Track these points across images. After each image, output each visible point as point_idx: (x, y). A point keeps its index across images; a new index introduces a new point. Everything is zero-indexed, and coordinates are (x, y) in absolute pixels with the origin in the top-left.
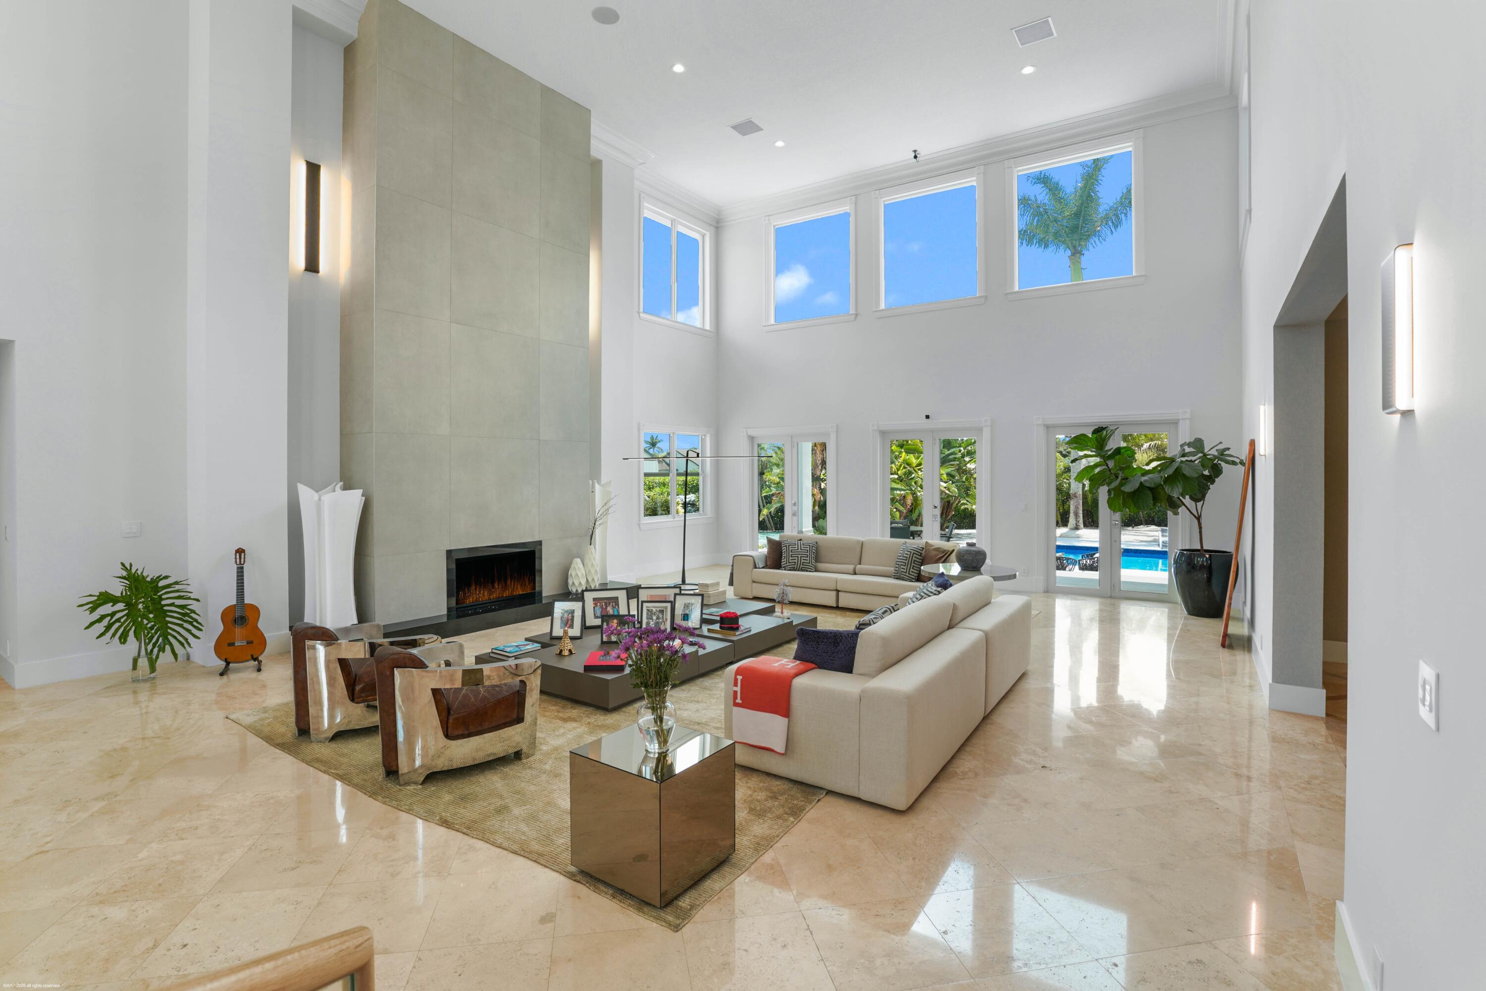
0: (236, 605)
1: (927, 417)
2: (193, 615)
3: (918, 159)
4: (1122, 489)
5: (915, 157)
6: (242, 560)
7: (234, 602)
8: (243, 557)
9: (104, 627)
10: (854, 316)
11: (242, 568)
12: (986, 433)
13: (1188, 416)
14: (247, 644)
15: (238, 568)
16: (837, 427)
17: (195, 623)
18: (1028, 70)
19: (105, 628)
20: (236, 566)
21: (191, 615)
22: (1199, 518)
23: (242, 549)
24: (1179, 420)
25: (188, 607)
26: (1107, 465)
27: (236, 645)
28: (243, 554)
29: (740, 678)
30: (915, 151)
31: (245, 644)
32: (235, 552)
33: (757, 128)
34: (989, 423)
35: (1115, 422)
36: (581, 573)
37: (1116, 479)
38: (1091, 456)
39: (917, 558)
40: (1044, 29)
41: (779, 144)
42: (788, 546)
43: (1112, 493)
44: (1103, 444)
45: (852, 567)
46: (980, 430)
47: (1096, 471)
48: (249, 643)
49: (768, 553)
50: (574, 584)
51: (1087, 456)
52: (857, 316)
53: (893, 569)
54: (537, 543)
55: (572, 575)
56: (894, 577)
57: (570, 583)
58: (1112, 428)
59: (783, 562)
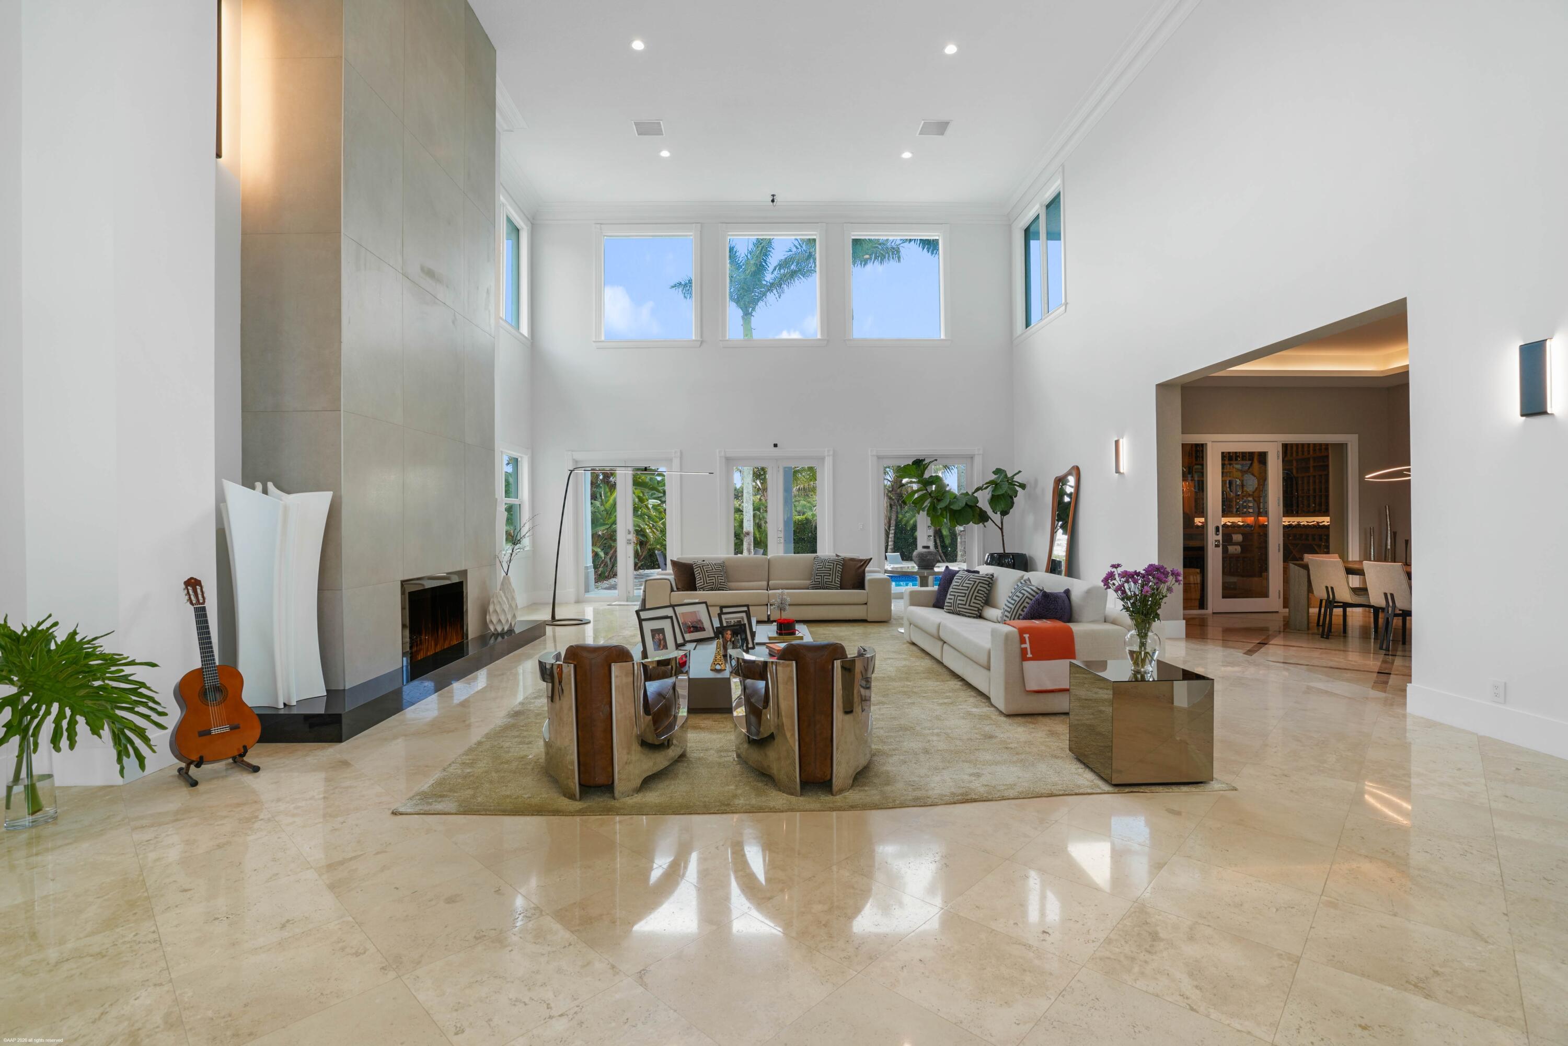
0: (202, 668)
1: (775, 445)
2: (142, 690)
3: (774, 203)
4: (952, 507)
5: (773, 201)
6: (200, 596)
7: (198, 665)
8: (199, 591)
9: (3, 726)
10: (699, 343)
11: (204, 609)
12: (828, 463)
13: (981, 452)
14: (231, 729)
15: (196, 610)
16: (681, 453)
17: (151, 704)
18: (907, 155)
19: (5, 729)
20: (192, 608)
21: (139, 690)
22: (1001, 529)
23: (196, 579)
24: (974, 455)
25: (130, 678)
26: (927, 490)
27: (213, 733)
28: (198, 587)
30: (773, 195)
31: (228, 730)
32: (183, 586)
33: (659, 132)
34: (831, 453)
35: (929, 456)
36: (506, 607)
37: (939, 501)
38: (914, 482)
39: (839, 568)
40: (941, 127)
41: (665, 154)
42: (701, 567)
43: (940, 511)
44: (923, 473)
45: (765, 583)
46: (822, 459)
47: (916, 496)
48: (234, 728)
49: (676, 576)
50: (500, 621)
51: (911, 482)
52: (702, 342)
53: (808, 582)
54: (464, 573)
55: (495, 611)
56: (813, 588)
57: (495, 621)
58: (926, 462)
59: (699, 583)
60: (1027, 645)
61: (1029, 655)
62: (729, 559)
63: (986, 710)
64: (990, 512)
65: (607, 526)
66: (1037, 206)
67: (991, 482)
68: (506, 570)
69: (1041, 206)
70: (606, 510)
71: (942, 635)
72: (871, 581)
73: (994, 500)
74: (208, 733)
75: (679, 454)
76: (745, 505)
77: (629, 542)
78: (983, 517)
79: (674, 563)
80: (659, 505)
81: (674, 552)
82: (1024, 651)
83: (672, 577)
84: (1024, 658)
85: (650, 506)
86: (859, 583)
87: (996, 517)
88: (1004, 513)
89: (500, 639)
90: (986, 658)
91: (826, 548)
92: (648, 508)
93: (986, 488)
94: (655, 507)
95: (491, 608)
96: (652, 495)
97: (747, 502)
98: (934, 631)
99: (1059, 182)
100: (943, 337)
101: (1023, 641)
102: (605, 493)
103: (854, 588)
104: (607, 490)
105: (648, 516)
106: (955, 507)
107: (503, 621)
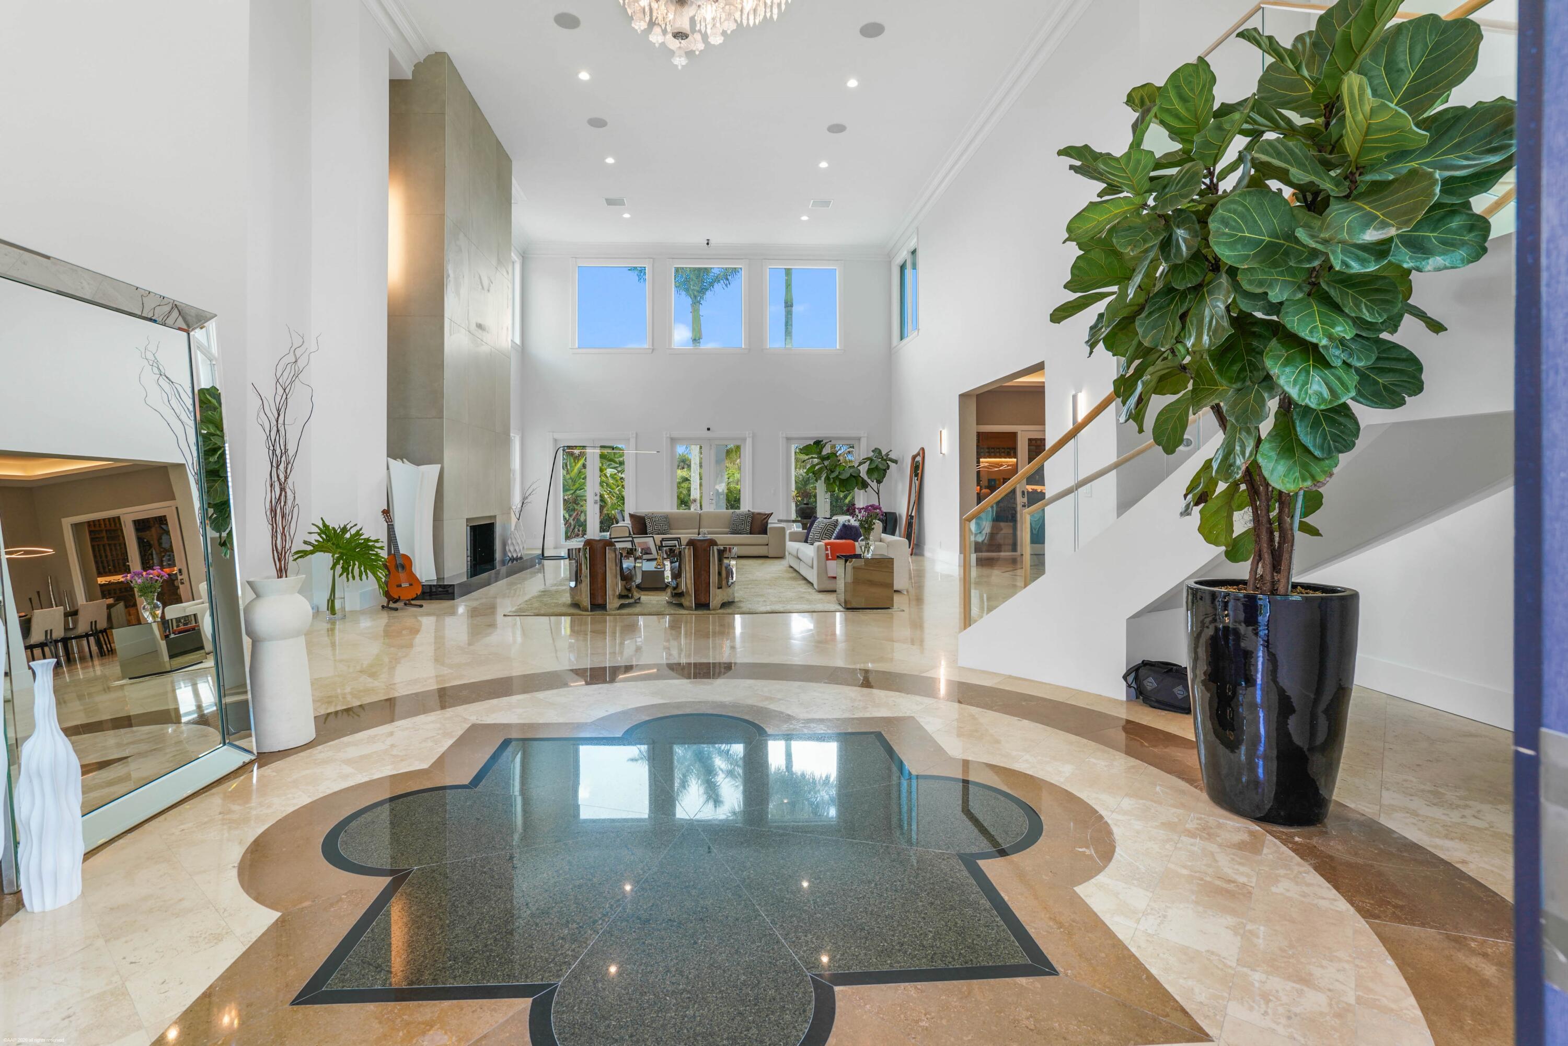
0: (395, 554)
1: (709, 429)
3: (709, 246)
5: (708, 244)
6: (390, 519)
8: (389, 516)
10: (651, 350)
11: (391, 525)
12: (749, 442)
13: (866, 435)
15: (388, 525)
16: (637, 434)
18: (805, 218)
22: (878, 494)
23: (386, 511)
24: (860, 438)
26: (824, 463)
27: (403, 586)
28: (388, 514)
29: (829, 547)
30: (708, 241)
31: (409, 586)
33: (623, 204)
34: (751, 435)
35: (826, 438)
36: (519, 541)
37: (832, 472)
38: (815, 458)
39: (749, 519)
40: (826, 203)
41: (627, 216)
42: (651, 518)
43: (832, 480)
44: (821, 451)
45: (696, 531)
46: (744, 440)
47: (817, 468)
48: (411, 585)
49: (632, 524)
50: (515, 550)
51: (812, 458)
52: (653, 350)
53: (728, 530)
54: (495, 517)
55: (512, 544)
56: (731, 534)
57: (512, 549)
58: (824, 442)
59: (649, 530)
60: (829, 552)
61: (830, 557)
62: (672, 514)
63: (810, 590)
64: (869, 481)
65: (572, 492)
66: (905, 253)
67: (868, 459)
68: (518, 517)
69: (908, 252)
70: (571, 478)
71: (800, 556)
72: (770, 528)
73: (870, 472)
74: (401, 586)
75: (634, 435)
76: (693, 474)
77: (596, 502)
78: (864, 485)
79: (631, 516)
80: (615, 474)
81: (631, 507)
82: (827, 555)
83: (630, 526)
84: (827, 559)
85: (608, 475)
86: (764, 530)
87: (874, 484)
88: (879, 482)
89: (515, 562)
90: (811, 562)
91: (746, 506)
92: (607, 477)
93: (865, 462)
94: (612, 476)
95: (509, 542)
96: (609, 465)
97: (694, 472)
98: (795, 553)
99: (915, 240)
100: (838, 347)
101: (827, 549)
102: (570, 464)
103: (759, 533)
104: (572, 461)
105: (607, 484)
106: (843, 477)
107: (518, 550)
